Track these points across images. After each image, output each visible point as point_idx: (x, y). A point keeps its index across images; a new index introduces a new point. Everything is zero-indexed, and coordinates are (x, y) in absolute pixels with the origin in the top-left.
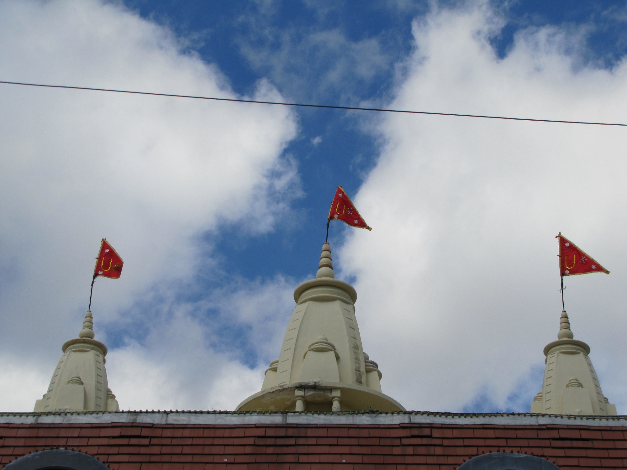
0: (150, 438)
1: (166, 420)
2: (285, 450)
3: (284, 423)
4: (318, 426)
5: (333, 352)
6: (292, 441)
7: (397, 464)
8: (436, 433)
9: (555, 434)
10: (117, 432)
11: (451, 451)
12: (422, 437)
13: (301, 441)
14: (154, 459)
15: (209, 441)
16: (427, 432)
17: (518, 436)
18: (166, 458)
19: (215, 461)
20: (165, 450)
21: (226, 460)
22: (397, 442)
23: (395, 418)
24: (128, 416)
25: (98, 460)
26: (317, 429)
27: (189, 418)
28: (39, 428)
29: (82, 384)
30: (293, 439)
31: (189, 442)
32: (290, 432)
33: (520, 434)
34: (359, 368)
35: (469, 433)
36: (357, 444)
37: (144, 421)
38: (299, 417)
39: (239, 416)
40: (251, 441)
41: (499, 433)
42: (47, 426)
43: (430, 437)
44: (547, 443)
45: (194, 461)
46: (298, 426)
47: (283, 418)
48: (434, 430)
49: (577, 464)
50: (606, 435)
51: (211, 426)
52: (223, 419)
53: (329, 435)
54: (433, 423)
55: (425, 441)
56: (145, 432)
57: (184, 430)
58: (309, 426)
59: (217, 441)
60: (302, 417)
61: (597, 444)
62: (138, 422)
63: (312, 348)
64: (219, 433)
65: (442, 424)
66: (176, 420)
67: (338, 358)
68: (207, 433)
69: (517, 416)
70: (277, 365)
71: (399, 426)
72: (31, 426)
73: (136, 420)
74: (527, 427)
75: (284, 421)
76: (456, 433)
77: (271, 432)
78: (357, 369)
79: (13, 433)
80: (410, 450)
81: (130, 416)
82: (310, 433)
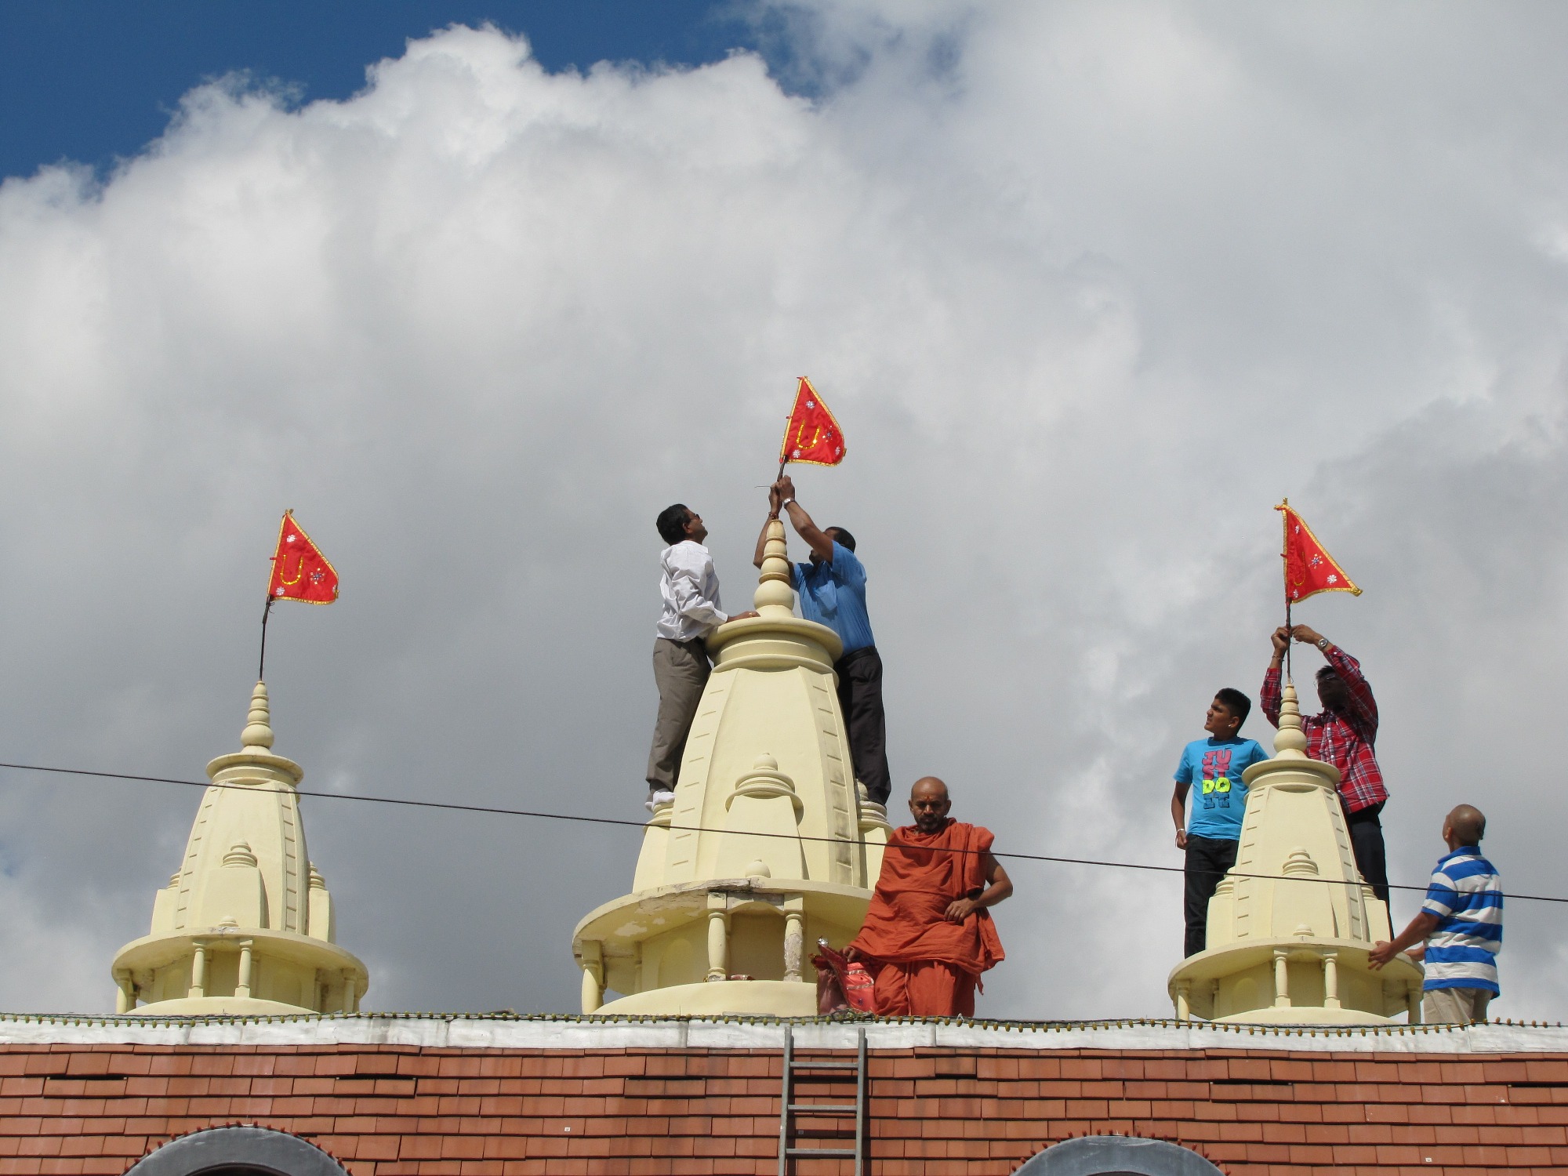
0: (414, 1079)
1: (447, 1038)
2: (683, 1107)
3: (683, 1046)
4: (751, 1052)
5: (787, 799)
6: (697, 1088)
7: (905, 1139)
8: (986, 1069)
9: (1219, 1070)
10: (348, 1065)
11: (1012, 1109)
12: (957, 1077)
13: (716, 1087)
14: (426, 1125)
15: (533, 1087)
16: (966, 1066)
17: (1149, 1075)
18: (448, 1125)
19: (546, 1132)
20: (447, 1105)
21: (567, 1129)
22: (907, 1088)
23: (905, 1033)
24: (369, 1026)
25: (319, 1151)
26: (749, 1059)
27: (491, 1033)
28: (193, 1054)
29: (254, 862)
30: (700, 1081)
31: (492, 1087)
32: (696, 1066)
33: (1152, 1069)
34: (844, 828)
35: (1050, 1069)
36: (827, 1093)
37: (403, 1041)
38: (713, 1031)
39: (592, 1027)
40: (616, 1086)
41: (1111, 1068)
42: (210, 1050)
43: (973, 1077)
44: (1202, 1090)
45: (505, 1130)
46: (711, 1052)
47: (681, 1033)
48: (982, 1062)
49: (1258, 1138)
50: (1322, 1072)
51: (536, 1053)
52: (559, 1035)
53: (771, 1075)
54: (979, 1045)
55: (963, 1087)
56: (406, 1066)
57: (483, 1059)
58: (732, 1052)
59: (550, 1087)
60: (719, 1031)
61: (1301, 1092)
62: (389, 1042)
63: (743, 788)
64: (553, 1068)
65: (998, 1048)
66: (467, 1038)
67: (799, 811)
68: (529, 1067)
69: (1148, 1027)
70: (670, 813)
71: (911, 1053)
72: (178, 1050)
73: (385, 1037)
74: (1167, 1054)
75: (683, 1040)
76: (1025, 1068)
77: (656, 1067)
78: (841, 832)
79: (141, 1065)
80: (932, 1108)
81: (374, 1027)
82: (735, 1067)
